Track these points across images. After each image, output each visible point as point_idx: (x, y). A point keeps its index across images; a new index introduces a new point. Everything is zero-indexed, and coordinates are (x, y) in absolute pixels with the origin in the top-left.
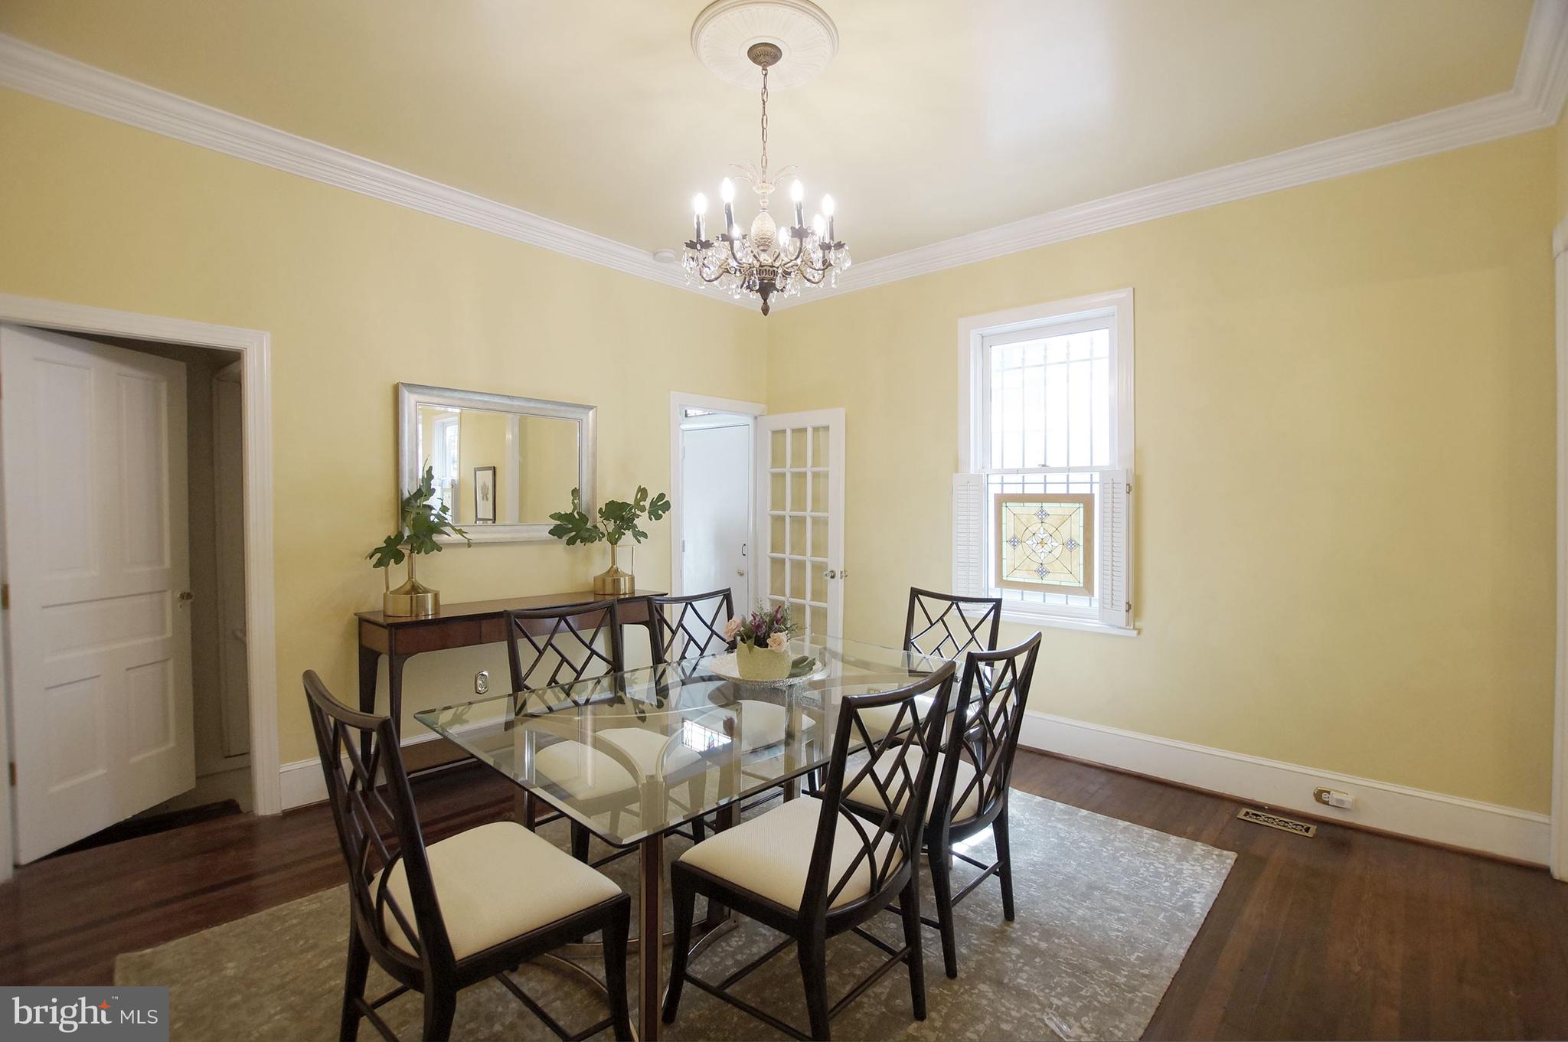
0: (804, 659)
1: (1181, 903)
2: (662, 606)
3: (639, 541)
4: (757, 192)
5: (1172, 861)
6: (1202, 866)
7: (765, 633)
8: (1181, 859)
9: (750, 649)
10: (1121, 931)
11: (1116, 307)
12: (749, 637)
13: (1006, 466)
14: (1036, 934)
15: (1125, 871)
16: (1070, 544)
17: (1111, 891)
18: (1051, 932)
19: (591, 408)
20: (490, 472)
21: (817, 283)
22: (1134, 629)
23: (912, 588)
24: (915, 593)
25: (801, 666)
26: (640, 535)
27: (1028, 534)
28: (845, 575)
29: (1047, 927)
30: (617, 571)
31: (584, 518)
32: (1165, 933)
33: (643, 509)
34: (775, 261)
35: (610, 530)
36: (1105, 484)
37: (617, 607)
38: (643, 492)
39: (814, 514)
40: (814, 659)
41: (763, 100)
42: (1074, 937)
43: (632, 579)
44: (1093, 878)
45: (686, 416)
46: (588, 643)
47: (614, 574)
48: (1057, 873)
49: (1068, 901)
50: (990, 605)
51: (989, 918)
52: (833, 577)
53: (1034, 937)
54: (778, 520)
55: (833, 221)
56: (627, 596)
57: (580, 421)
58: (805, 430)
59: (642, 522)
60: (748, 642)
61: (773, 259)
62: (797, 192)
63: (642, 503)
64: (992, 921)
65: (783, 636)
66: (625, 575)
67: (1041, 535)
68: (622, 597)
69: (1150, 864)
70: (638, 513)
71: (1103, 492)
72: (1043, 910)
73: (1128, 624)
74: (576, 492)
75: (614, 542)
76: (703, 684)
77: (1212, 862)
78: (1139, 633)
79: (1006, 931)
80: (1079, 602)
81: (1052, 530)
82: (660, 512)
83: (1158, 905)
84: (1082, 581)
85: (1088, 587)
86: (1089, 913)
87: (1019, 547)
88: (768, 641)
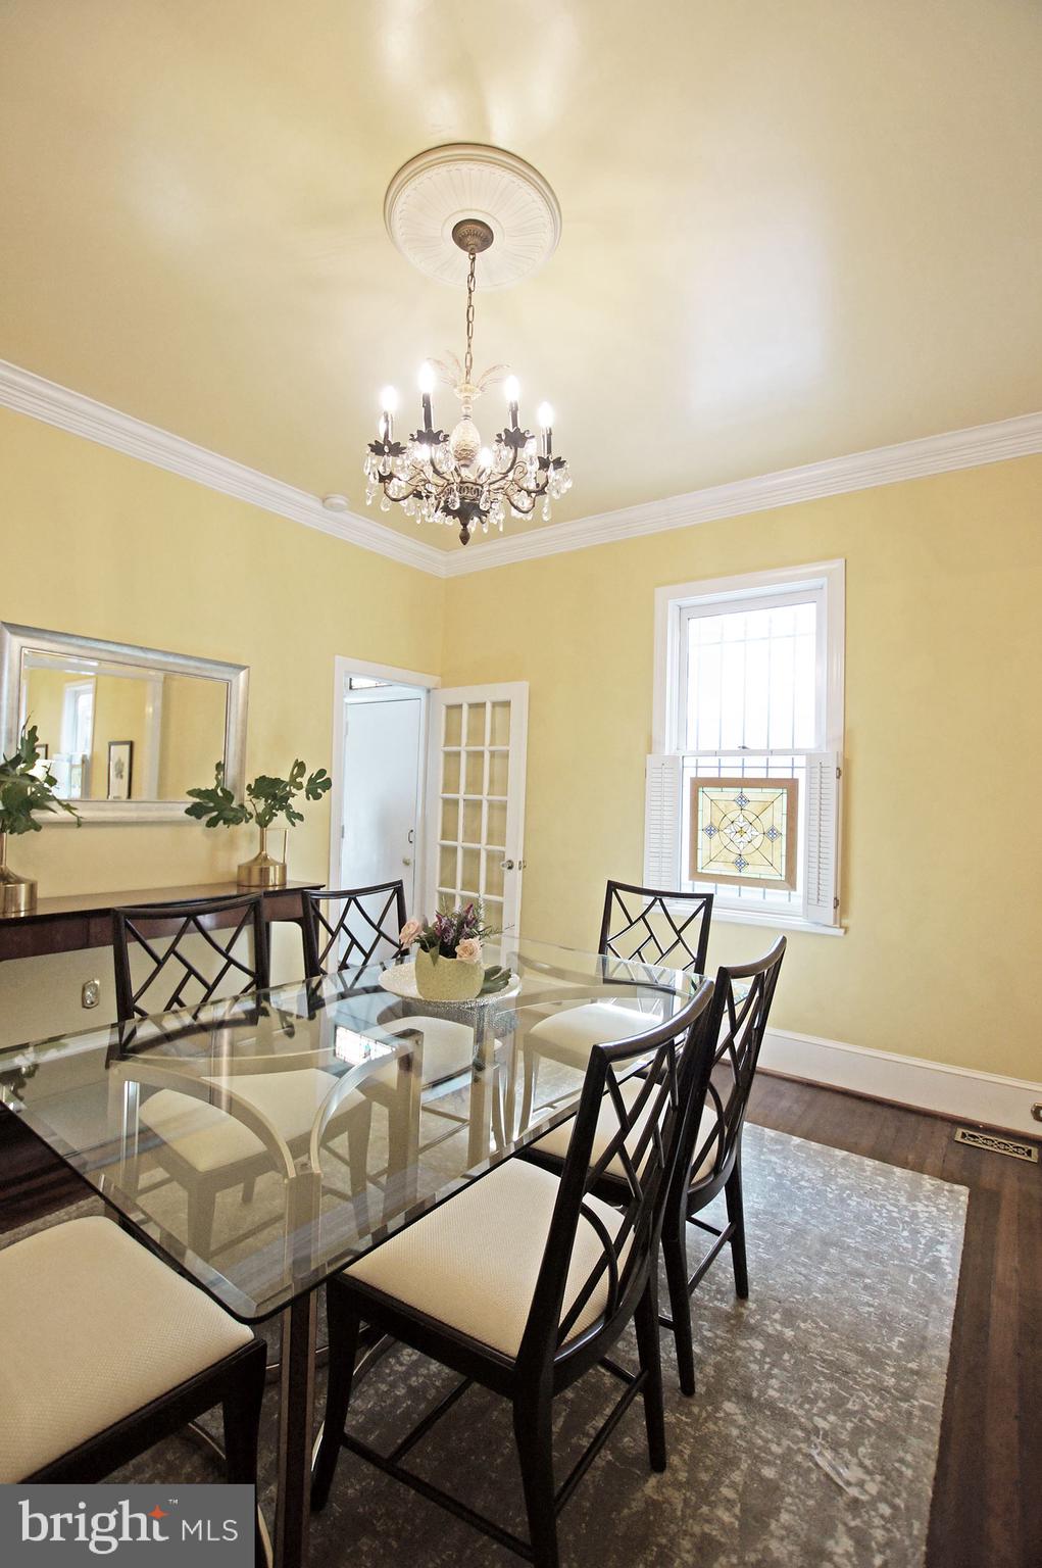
0: (496, 970)
1: (927, 1260)
2: (317, 901)
3: (293, 824)
4: (458, 396)
5: (903, 1201)
6: (936, 1206)
7: (452, 940)
8: (913, 1198)
9: (435, 960)
10: (873, 1306)
11: (826, 579)
12: (433, 945)
13: (701, 748)
14: (777, 1316)
15: (857, 1217)
16: (772, 833)
17: (849, 1247)
18: (794, 1313)
19: (243, 668)
20: (127, 747)
21: (527, 512)
22: (841, 927)
23: (609, 881)
24: (613, 887)
25: (495, 979)
26: (294, 817)
27: (726, 822)
28: (523, 866)
29: (787, 1305)
30: (266, 858)
31: (228, 796)
32: (921, 1305)
33: (299, 786)
34: (479, 477)
35: (260, 810)
36: (812, 768)
37: (265, 902)
38: (300, 766)
39: (490, 797)
40: (510, 970)
41: (470, 289)
42: (821, 1317)
43: (284, 868)
44: (825, 1229)
45: (351, 688)
46: (224, 948)
47: (262, 863)
48: (783, 1224)
49: (804, 1265)
50: (699, 902)
51: (719, 1296)
52: (510, 868)
53: (776, 1321)
54: (450, 805)
55: (551, 434)
56: (277, 889)
57: (228, 683)
58: (483, 705)
59: (299, 801)
60: (432, 950)
61: (476, 475)
62: (511, 390)
63: (298, 780)
64: (722, 1300)
65: (475, 942)
66: (276, 863)
67: (740, 823)
68: (271, 889)
69: (883, 1206)
70: (294, 791)
71: (810, 779)
72: (778, 1279)
73: (835, 922)
74: (220, 767)
75: (263, 823)
76: (366, 998)
77: (945, 1200)
78: (846, 932)
79: (741, 1314)
80: (777, 897)
81: (752, 818)
82: (319, 791)
83: (902, 1263)
84: (784, 873)
85: (790, 880)
86: (831, 1281)
87: (716, 836)
88: (457, 949)
